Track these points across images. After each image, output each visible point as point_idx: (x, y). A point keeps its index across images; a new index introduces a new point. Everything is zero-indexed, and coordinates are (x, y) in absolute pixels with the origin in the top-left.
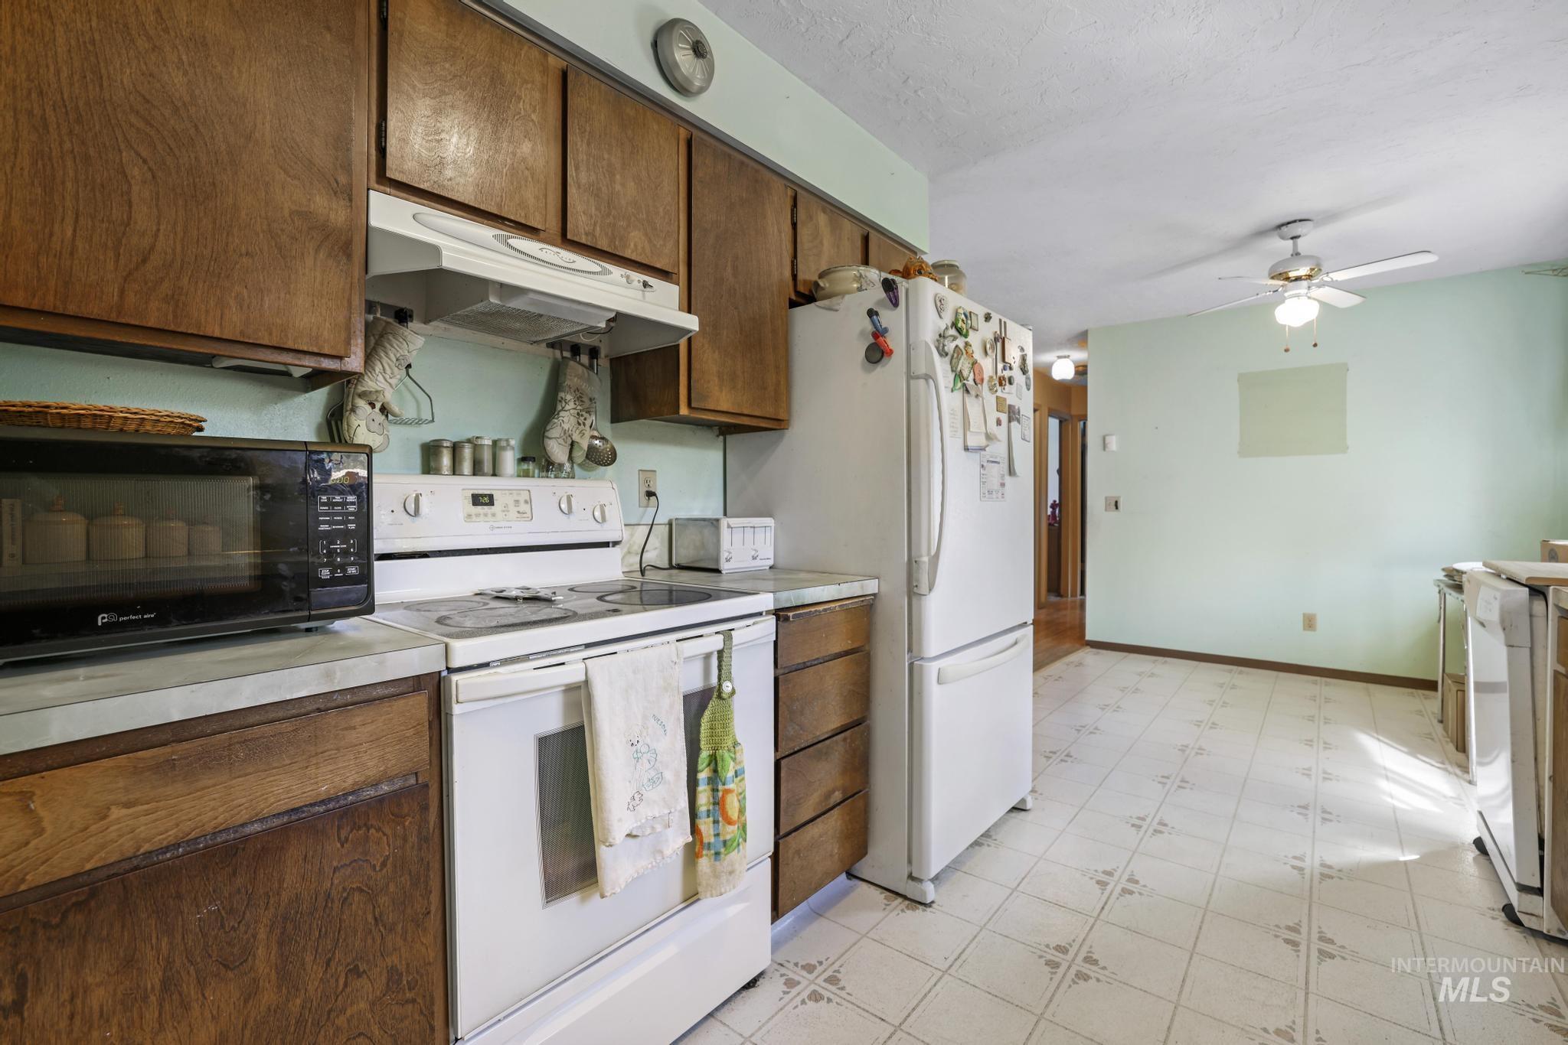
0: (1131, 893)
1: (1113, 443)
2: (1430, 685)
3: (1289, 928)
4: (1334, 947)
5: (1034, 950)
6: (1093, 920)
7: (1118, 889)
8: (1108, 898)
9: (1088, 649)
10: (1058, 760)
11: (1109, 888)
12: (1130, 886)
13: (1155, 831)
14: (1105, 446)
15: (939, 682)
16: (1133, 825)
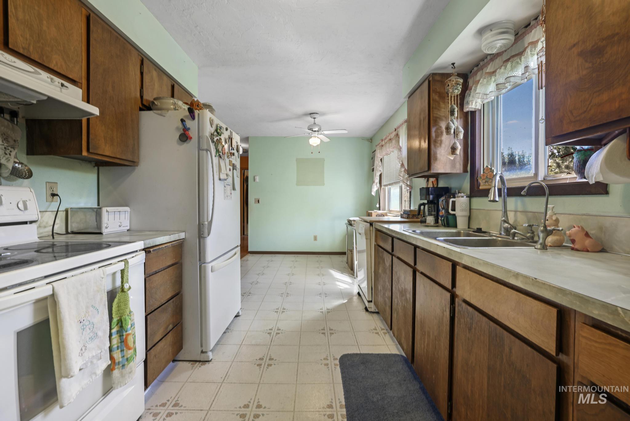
0: (279, 333)
1: (257, 179)
2: (344, 253)
3: (322, 330)
4: (333, 331)
5: (252, 363)
6: (269, 346)
7: (275, 334)
8: (272, 337)
9: (249, 255)
10: (247, 295)
11: (272, 334)
12: (278, 332)
13: (282, 312)
14: (254, 180)
15: (212, 271)
16: (275, 312)
